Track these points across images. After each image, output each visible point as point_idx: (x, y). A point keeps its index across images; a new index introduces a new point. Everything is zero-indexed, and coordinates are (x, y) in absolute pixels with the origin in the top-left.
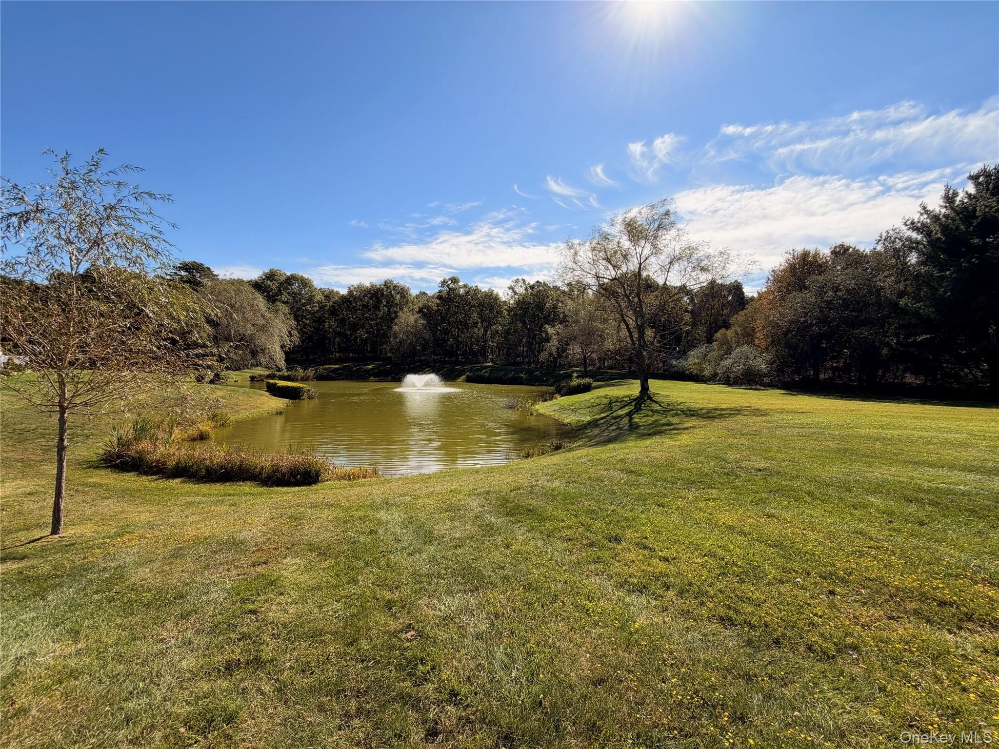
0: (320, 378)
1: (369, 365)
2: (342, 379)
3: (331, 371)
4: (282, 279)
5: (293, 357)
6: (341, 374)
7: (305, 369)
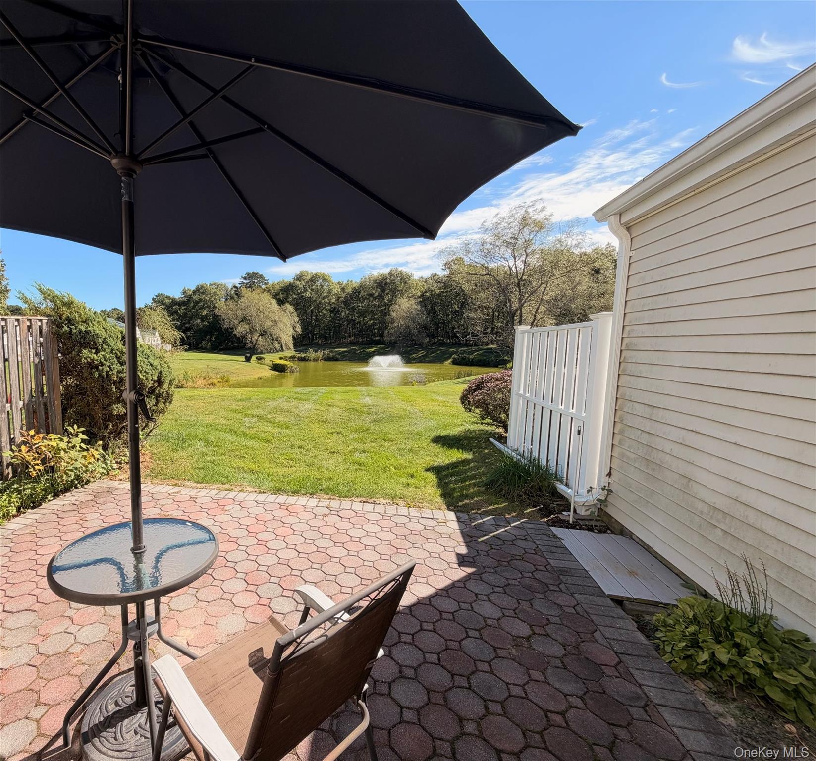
0: (328, 359)
1: (372, 348)
2: (345, 360)
3: (339, 354)
4: (309, 277)
5: (300, 342)
6: (346, 356)
7: (316, 351)
